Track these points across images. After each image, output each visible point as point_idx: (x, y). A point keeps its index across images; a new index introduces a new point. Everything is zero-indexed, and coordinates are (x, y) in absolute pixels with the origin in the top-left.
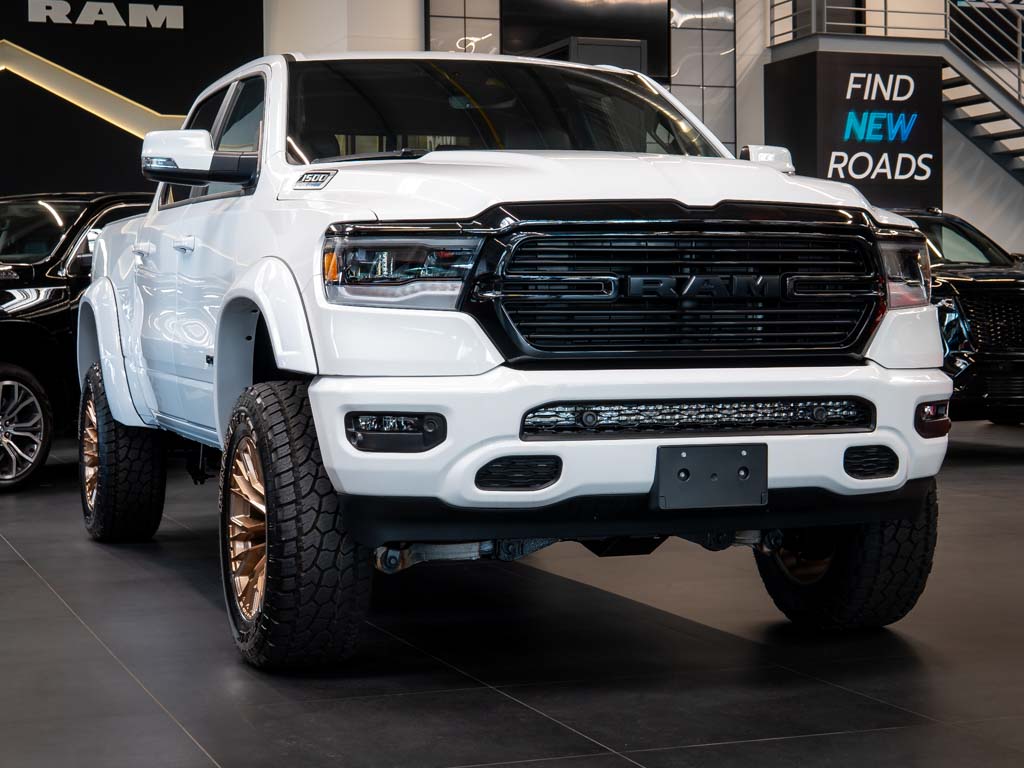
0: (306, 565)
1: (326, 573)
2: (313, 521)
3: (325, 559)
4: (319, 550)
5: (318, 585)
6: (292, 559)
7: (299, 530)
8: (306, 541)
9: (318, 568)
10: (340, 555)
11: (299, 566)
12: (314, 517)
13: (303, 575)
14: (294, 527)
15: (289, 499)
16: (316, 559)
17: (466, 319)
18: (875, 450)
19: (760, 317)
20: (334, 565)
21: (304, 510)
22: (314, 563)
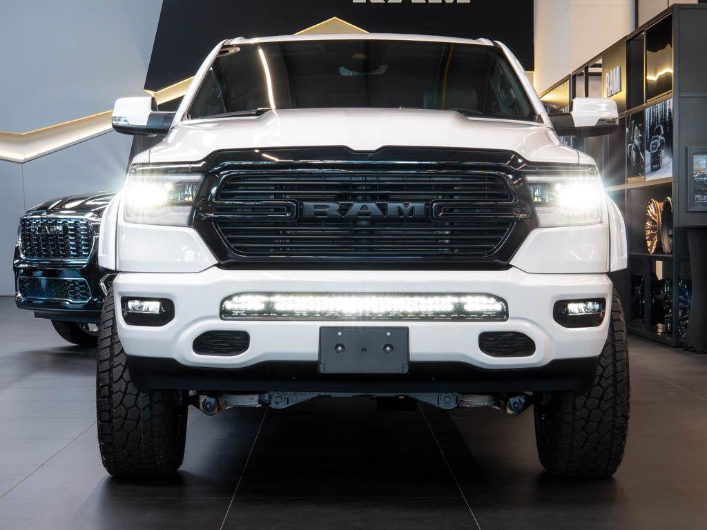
0: (116, 404)
1: (130, 410)
2: (120, 373)
3: (129, 400)
4: (125, 393)
5: (125, 418)
6: (106, 399)
7: (111, 379)
8: (116, 387)
9: (124, 406)
10: (140, 398)
11: (111, 404)
12: (122, 370)
13: (114, 410)
14: (108, 376)
15: (106, 357)
16: (122, 400)
17: (192, 232)
18: (511, 335)
19: (447, 233)
20: (135, 405)
21: (115, 365)
22: (121, 403)
